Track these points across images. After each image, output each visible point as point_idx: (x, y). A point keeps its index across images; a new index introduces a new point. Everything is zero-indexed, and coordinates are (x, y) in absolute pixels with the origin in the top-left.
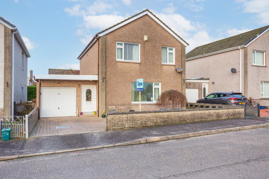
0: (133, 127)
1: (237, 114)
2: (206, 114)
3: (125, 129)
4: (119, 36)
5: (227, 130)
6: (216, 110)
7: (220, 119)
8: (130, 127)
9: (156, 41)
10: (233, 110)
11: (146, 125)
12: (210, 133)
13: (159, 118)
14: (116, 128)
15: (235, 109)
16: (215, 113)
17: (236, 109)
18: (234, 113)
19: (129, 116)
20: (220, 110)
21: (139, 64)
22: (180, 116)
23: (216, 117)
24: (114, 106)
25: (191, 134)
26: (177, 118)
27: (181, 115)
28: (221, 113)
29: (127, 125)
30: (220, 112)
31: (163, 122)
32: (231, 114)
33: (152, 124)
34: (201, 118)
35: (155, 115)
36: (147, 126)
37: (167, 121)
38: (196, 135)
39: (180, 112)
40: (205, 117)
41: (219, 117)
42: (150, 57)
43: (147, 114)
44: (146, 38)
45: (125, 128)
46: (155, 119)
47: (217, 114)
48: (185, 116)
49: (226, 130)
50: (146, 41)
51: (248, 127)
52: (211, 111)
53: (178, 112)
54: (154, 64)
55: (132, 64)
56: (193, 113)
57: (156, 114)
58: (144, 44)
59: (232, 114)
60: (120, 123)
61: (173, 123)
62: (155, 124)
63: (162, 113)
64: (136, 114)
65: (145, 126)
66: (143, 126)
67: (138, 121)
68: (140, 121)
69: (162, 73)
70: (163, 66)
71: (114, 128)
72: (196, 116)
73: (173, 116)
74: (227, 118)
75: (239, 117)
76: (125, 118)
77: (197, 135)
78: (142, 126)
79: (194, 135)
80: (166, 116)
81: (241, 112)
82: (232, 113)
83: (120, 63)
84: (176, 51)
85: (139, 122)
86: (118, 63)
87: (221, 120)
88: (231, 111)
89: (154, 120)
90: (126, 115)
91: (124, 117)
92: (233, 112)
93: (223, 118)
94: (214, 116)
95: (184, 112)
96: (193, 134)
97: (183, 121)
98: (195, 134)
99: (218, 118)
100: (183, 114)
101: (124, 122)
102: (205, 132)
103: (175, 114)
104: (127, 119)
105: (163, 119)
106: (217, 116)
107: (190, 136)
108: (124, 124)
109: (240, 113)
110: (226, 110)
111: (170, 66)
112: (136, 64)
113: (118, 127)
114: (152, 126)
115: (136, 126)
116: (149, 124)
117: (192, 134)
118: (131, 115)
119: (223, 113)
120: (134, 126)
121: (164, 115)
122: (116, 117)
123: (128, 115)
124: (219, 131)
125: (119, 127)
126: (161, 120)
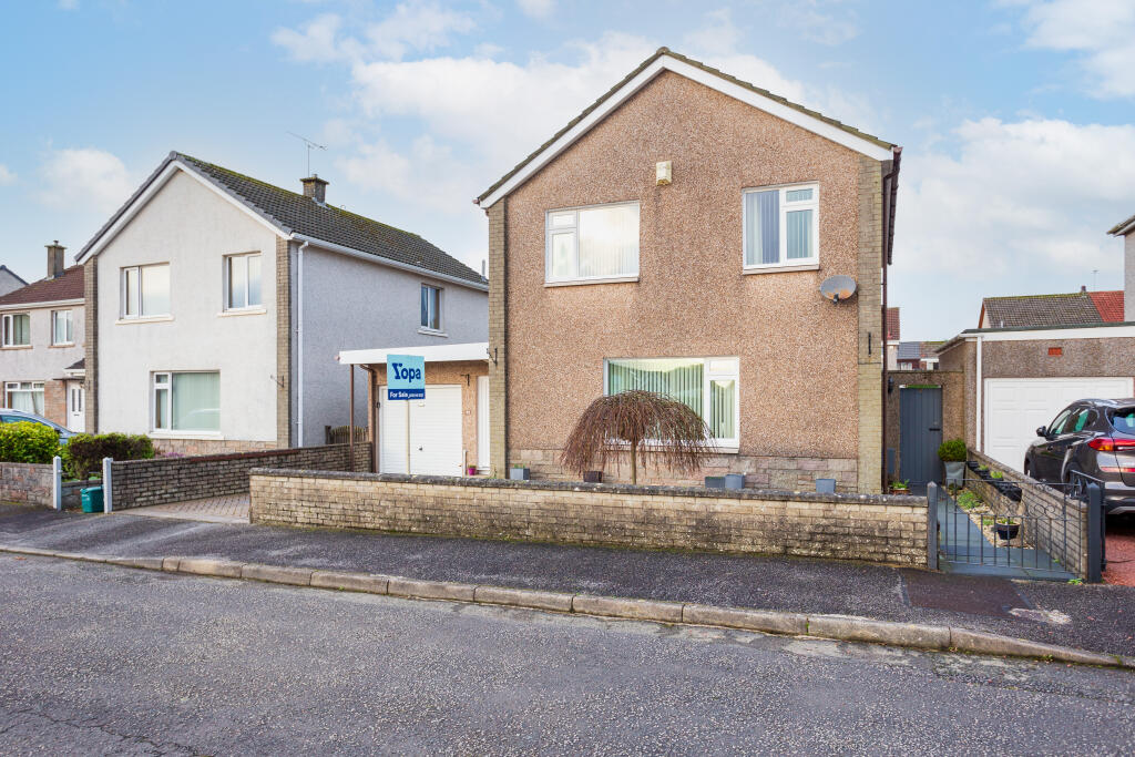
0: (318, 524)
1: (861, 536)
2: (628, 512)
3: (297, 525)
4: (553, 192)
5: (492, 596)
6: (691, 500)
7: (721, 547)
8: (310, 523)
9: (713, 175)
10: (821, 506)
11: (359, 522)
12: (400, 592)
13: (404, 504)
14: (273, 518)
15: (840, 507)
16: (685, 512)
17: (855, 508)
18: (834, 529)
19: (306, 486)
20: (722, 501)
21: (634, 285)
22: (491, 507)
23: (696, 534)
24: (540, 452)
25: (319, 577)
26: (476, 515)
27: (494, 503)
28: (724, 517)
29: (302, 515)
30: (718, 508)
31: (419, 521)
32: (807, 528)
33: (377, 523)
34: (599, 527)
35: (389, 491)
36: (360, 525)
37: (434, 519)
38: (336, 585)
39: (488, 490)
40: (623, 528)
41: (713, 538)
42: (686, 247)
43: (361, 483)
44: (662, 172)
45: (297, 522)
46: (390, 504)
47: (701, 521)
48: (515, 508)
49: (485, 595)
50: (663, 185)
51: (631, 609)
52: (656, 498)
53: (479, 490)
54: (704, 273)
55: (602, 288)
56: (552, 499)
57: (393, 489)
58: (657, 198)
59: (812, 534)
60: (283, 505)
61: (458, 531)
62: (389, 525)
63: (413, 486)
64: (325, 481)
65: (356, 525)
66: (349, 524)
67: (333, 506)
68: (340, 506)
69: (746, 314)
70: (748, 279)
71: (268, 517)
72: (572, 515)
73: (459, 502)
74: (776, 549)
75: (881, 557)
76: (296, 491)
77: (341, 586)
78: (346, 524)
79: (329, 584)
80: (432, 501)
81: (890, 526)
82: (818, 526)
83: (557, 292)
84: (825, 196)
85: (336, 509)
86: (549, 291)
87: (728, 555)
88: (807, 513)
89: (385, 508)
90: (299, 480)
91: (292, 485)
92: (824, 522)
93: (743, 548)
94: (679, 529)
95: (511, 491)
96: (329, 578)
97: (504, 528)
98: (334, 580)
99: (707, 541)
100: (502, 497)
101: (294, 503)
102: (377, 582)
103: (467, 495)
104: (299, 492)
105: (417, 511)
106: (696, 527)
107: (314, 583)
108: (294, 508)
109: (881, 530)
110: (771, 504)
111: (792, 276)
112: (622, 288)
113: (278, 515)
114: (379, 529)
115: (326, 522)
116: (371, 521)
117: (323, 578)
118: (312, 481)
119: (743, 518)
120: (321, 522)
121: (422, 493)
122: (273, 484)
123: (305, 480)
124: (447, 592)
125: (280, 519)
126: (411, 511)
